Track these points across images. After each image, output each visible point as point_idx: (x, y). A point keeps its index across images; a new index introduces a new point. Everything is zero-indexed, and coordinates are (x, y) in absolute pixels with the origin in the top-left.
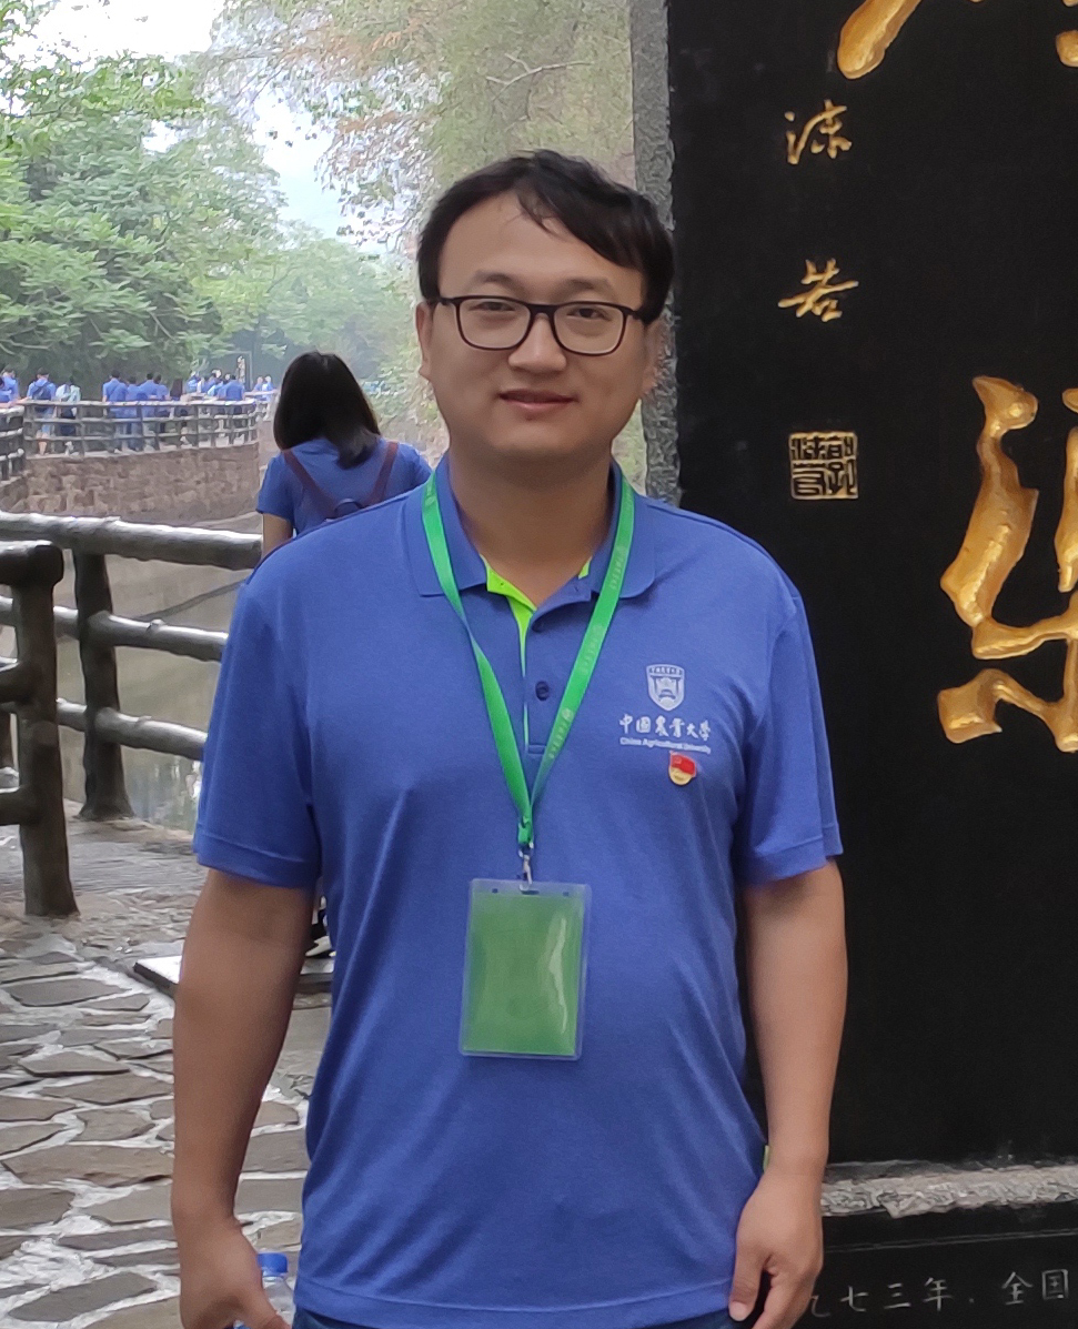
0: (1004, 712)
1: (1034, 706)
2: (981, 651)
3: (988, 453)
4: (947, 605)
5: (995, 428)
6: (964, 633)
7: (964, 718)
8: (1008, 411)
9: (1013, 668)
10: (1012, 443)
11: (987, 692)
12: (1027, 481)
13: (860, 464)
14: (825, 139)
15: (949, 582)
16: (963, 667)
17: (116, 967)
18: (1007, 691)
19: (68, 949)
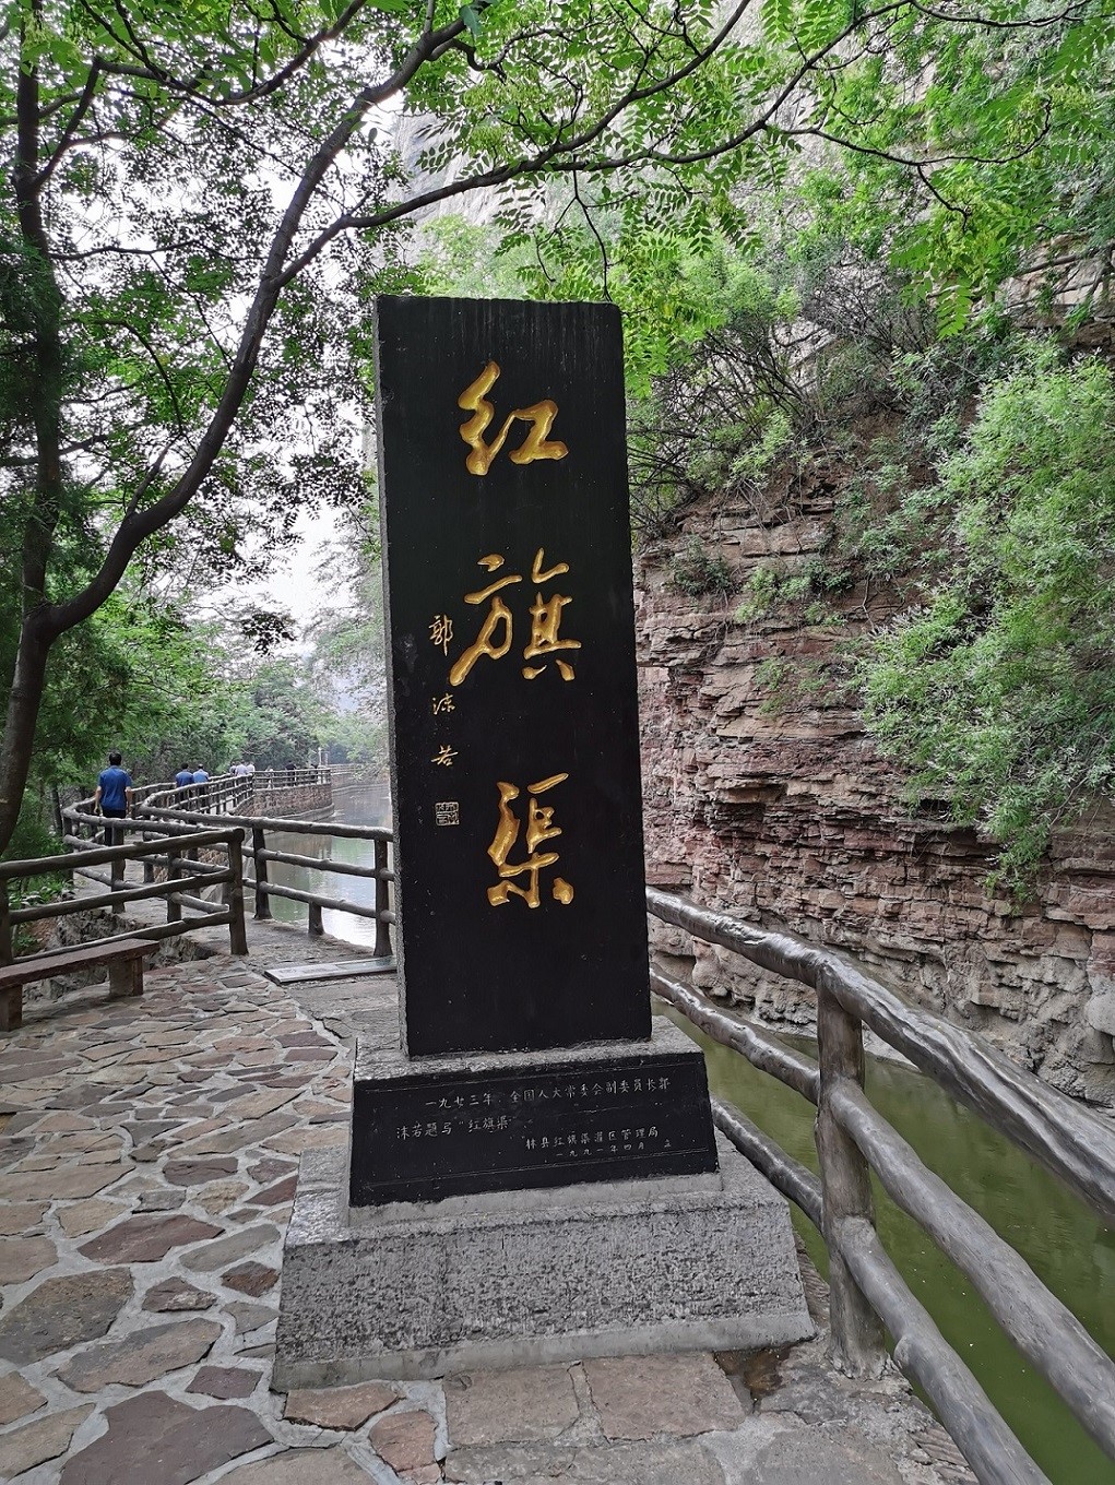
0: (510, 895)
1: (521, 892)
2: (502, 875)
3: (503, 807)
4: (490, 859)
5: (505, 799)
6: (497, 869)
7: (497, 897)
8: (510, 793)
9: (512, 879)
10: (510, 803)
11: (505, 887)
12: (516, 817)
13: (459, 813)
14: (446, 706)
15: (491, 851)
16: (498, 880)
17: (259, 972)
18: (511, 888)
19: (244, 966)
